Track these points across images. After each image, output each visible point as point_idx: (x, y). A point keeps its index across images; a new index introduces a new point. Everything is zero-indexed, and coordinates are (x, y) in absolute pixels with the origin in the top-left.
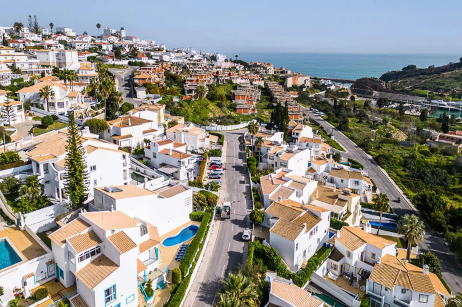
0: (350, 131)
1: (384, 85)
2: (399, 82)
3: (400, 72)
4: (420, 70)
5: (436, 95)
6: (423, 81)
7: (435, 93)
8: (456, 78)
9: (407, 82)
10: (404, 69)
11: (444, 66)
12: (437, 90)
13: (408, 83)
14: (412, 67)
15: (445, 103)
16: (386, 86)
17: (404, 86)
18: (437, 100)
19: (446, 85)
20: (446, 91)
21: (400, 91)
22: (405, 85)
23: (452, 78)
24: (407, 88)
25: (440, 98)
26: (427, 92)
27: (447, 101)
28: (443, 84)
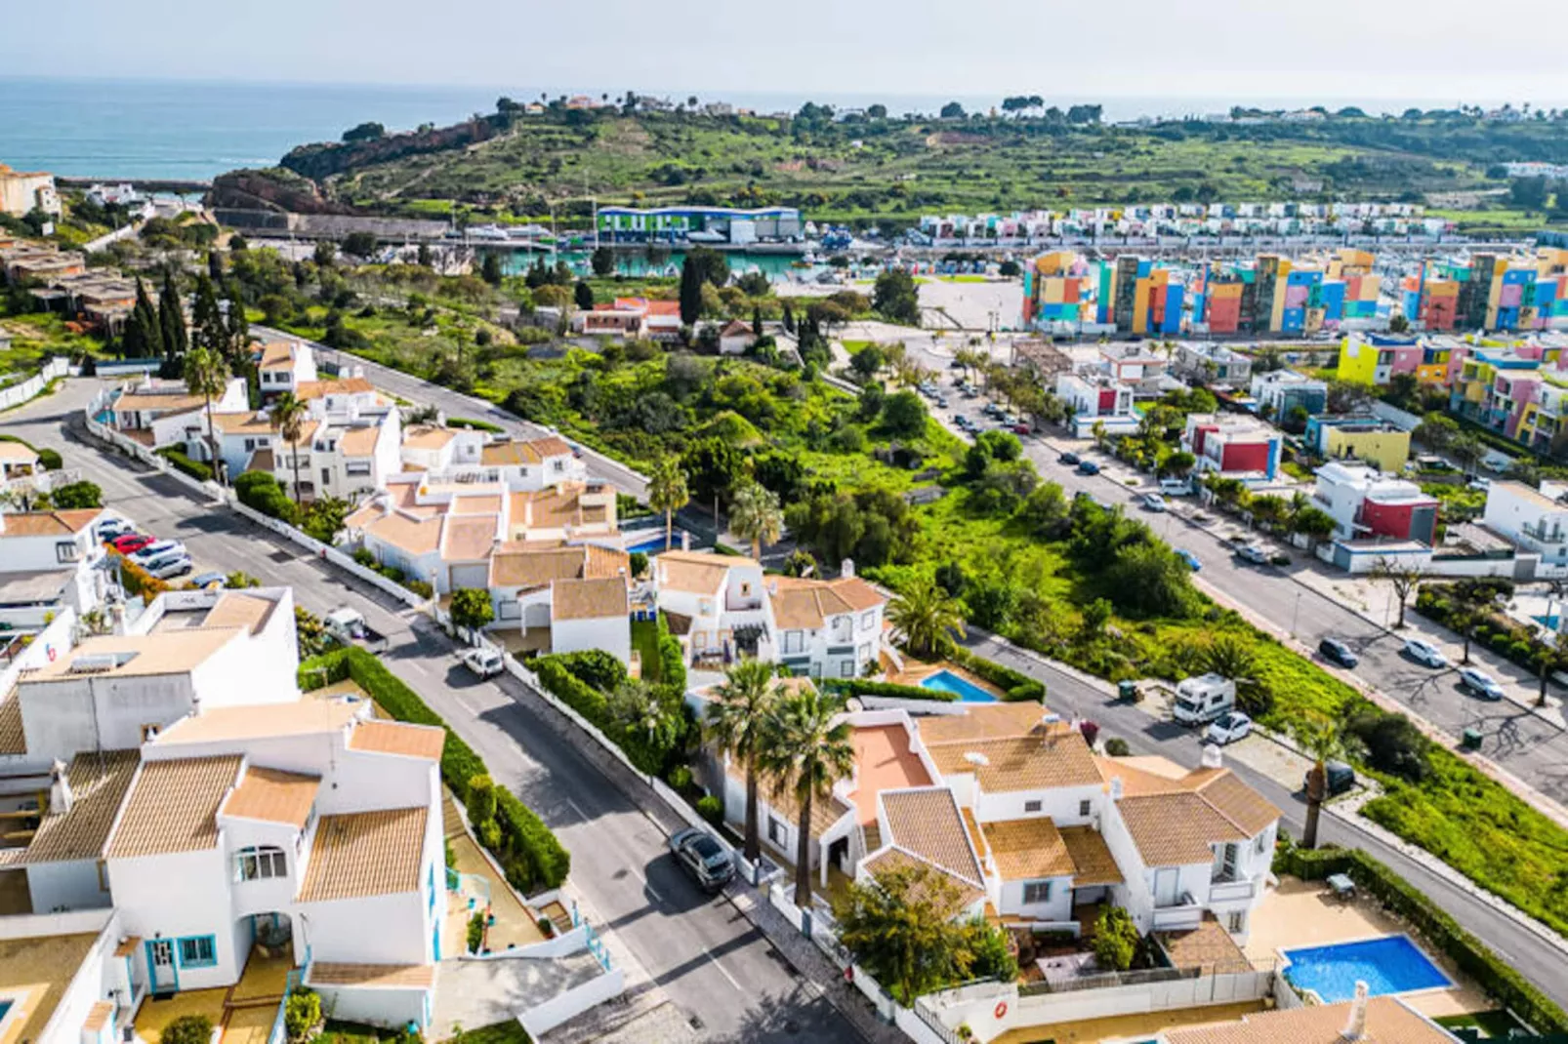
0: (369, 344)
1: (315, 193)
2: (358, 177)
3: (338, 147)
4: (399, 137)
5: (475, 210)
6: (426, 174)
7: (469, 206)
8: (508, 160)
9: (381, 178)
10: (347, 136)
11: (460, 126)
12: (471, 196)
13: (386, 180)
14: (371, 130)
15: (503, 233)
16: (323, 194)
17: (377, 192)
18: (480, 225)
19: (490, 182)
20: (496, 196)
21: (372, 207)
22: (376, 187)
23: (498, 158)
24: (386, 196)
25: (486, 218)
26: (445, 205)
27: (503, 226)
28: (481, 179)
